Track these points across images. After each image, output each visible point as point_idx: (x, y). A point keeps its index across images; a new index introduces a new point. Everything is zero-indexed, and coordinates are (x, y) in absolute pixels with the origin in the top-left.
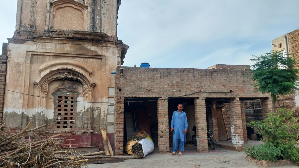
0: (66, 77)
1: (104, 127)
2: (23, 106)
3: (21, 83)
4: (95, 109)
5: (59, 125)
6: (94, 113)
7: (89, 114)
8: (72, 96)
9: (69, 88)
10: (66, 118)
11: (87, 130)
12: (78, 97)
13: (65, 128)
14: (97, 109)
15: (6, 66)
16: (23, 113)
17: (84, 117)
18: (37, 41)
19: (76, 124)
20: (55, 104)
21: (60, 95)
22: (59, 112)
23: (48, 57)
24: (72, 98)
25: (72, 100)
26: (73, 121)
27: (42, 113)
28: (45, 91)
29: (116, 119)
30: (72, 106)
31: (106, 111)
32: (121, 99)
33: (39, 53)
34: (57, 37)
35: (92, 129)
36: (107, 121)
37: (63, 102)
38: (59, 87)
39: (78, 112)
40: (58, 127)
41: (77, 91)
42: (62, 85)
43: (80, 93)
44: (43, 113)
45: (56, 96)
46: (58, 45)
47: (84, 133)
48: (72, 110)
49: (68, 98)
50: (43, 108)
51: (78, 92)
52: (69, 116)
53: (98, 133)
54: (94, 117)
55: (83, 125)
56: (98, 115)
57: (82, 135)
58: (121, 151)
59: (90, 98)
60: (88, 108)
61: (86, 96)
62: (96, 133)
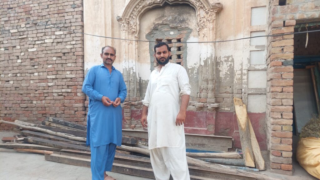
1: (242, 98)
3: (101, 21)
4: (223, 60)
6: (220, 69)
7: (210, 70)
8: (179, 38)
9: (173, 21)
11: (206, 102)
12: (189, 37)
14: (225, 61)
17: (200, 78)
20: (151, 55)
21: (160, 38)
24: (179, 40)
25: (178, 44)
27: (131, 71)
28: (134, 30)
29: (271, 79)
30: (179, 57)
31: (246, 62)
32: (284, 26)
35: (216, 102)
36: (247, 84)
38: (157, 23)
39: (189, 68)
41: (187, 26)
42: (161, 17)
43: (191, 30)
45: (152, 39)
47: (201, 108)
49: (173, 41)
50: (132, 62)
51: (187, 28)
53: (229, 109)
54: (221, 76)
55: (199, 92)
56: (228, 73)
57: (198, 111)
58: (284, 161)
59: (211, 37)
60: (208, 58)
61: (203, 34)
62: (224, 110)
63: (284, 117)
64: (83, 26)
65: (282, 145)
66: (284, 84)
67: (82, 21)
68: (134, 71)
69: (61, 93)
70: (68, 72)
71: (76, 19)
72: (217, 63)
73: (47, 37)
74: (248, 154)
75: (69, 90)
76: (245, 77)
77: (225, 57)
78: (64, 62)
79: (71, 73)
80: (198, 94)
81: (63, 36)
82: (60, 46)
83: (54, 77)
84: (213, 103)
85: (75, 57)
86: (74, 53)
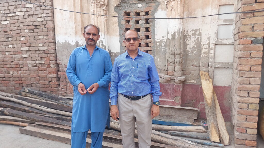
1: (208, 72)
2: (76, 32)
4: (190, 33)
6: (187, 42)
7: (178, 44)
8: (147, 11)
11: (174, 75)
12: (157, 10)
14: (193, 34)
17: (167, 51)
20: (120, 28)
21: (128, 10)
24: (147, 13)
25: (147, 17)
28: (102, 3)
30: (147, 29)
31: (213, 36)
35: (183, 74)
36: (214, 58)
37: (132, 22)
39: (157, 41)
43: (159, 3)
45: (121, 11)
47: (168, 81)
48: (147, 37)
49: (141, 14)
53: (196, 82)
54: (188, 49)
55: (167, 65)
56: (196, 46)
57: (165, 83)
58: (249, 137)
59: (179, 10)
60: (175, 32)
61: (171, 7)
62: (191, 82)
63: (250, 95)
65: (247, 123)
66: (252, 63)
68: (104, 44)
69: (36, 65)
70: (41, 45)
72: (184, 37)
73: (19, 10)
74: (214, 129)
75: (43, 62)
76: (212, 51)
77: (192, 31)
78: (36, 34)
79: (43, 46)
80: (166, 67)
81: (33, 9)
82: (31, 19)
83: (27, 49)
84: (180, 76)
85: (46, 30)
86: (45, 25)
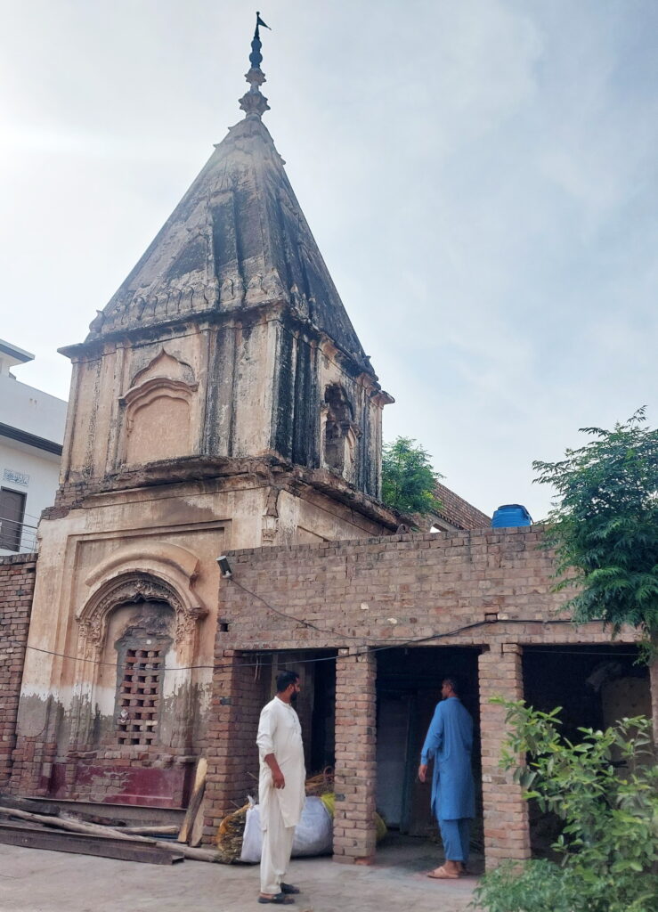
0: (139, 594)
2: (52, 681)
3: (53, 620)
5: (123, 734)
6: (200, 701)
7: (183, 704)
8: (156, 650)
9: (151, 625)
10: (138, 716)
11: (176, 754)
12: (169, 651)
13: (136, 746)
15: (34, 579)
16: (51, 698)
18: (89, 506)
19: (159, 735)
20: (119, 675)
21: (133, 648)
22: (127, 696)
23: (110, 543)
24: (156, 654)
25: (154, 660)
26: (155, 723)
27: (85, 700)
28: (95, 636)
30: (155, 678)
32: (224, 656)
33: (91, 538)
34: (121, 486)
35: (193, 754)
37: (136, 667)
38: (131, 625)
39: (165, 698)
40: (122, 741)
41: (167, 633)
42: (136, 617)
43: (171, 640)
44: (87, 698)
45: (123, 650)
46: (127, 507)
47: (169, 764)
48: (154, 691)
49: (149, 654)
50: (88, 686)
51: (167, 637)
52: (145, 710)
54: (199, 713)
55: (171, 737)
57: (166, 769)
61: (181, 648)
64: (28, 625)
67: (29, 616)
68: (89, 700)
71: (21, 612)
72: (195, 693)
80: (170, 740)
85: (9, 674)
86: (9, 667)
